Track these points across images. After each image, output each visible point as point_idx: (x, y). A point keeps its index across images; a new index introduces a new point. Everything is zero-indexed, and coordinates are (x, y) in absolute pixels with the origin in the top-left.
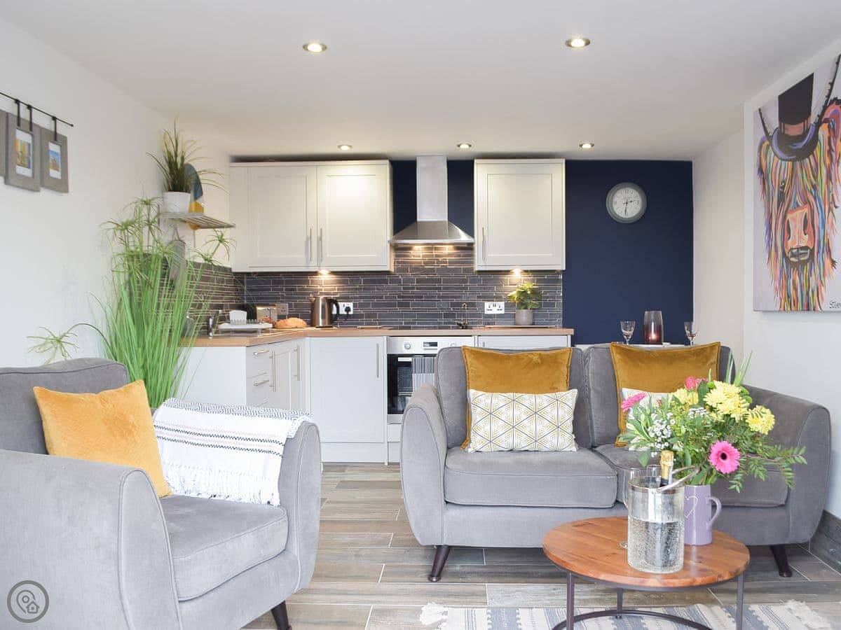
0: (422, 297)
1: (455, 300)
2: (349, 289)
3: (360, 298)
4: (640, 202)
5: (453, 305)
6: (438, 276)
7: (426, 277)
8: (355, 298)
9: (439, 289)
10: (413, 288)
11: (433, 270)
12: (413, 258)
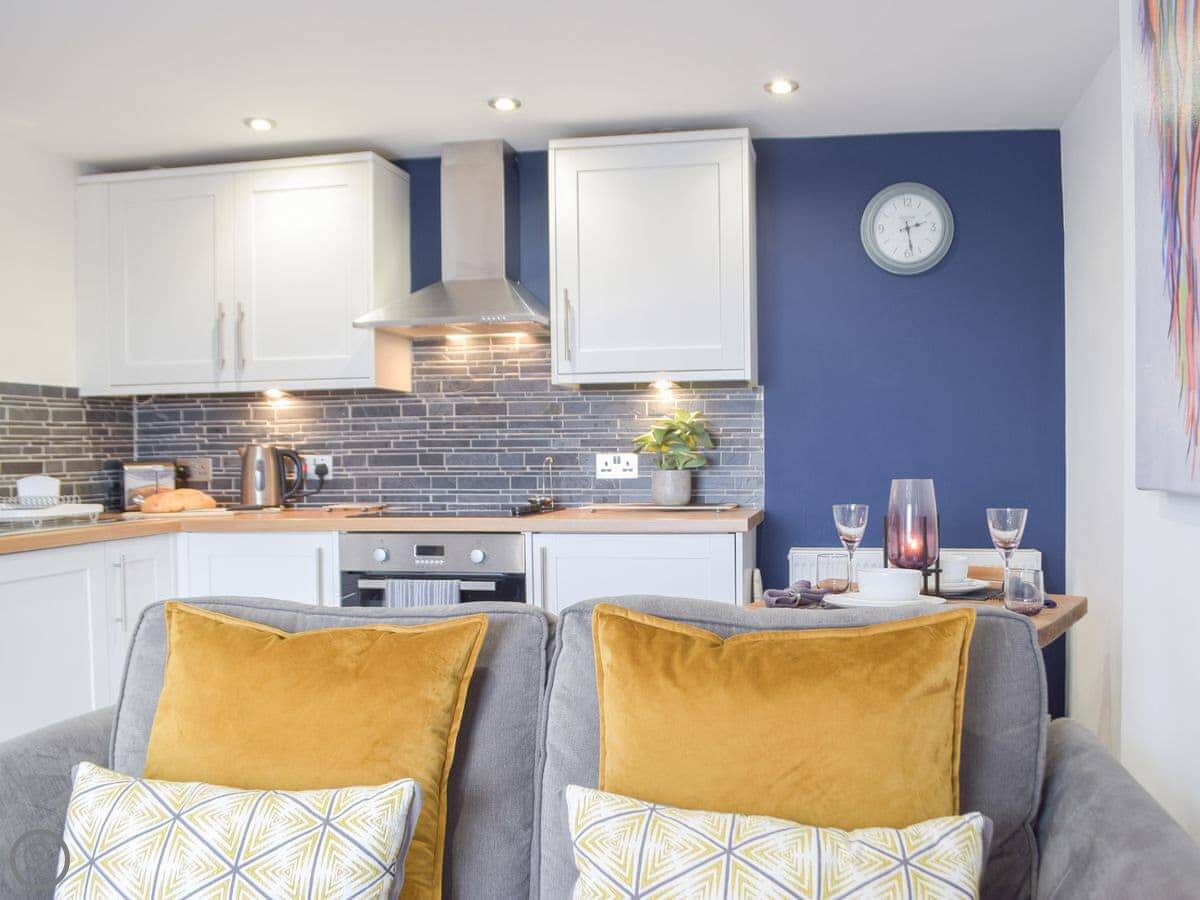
0: (466, 444)
1: (534, 450)
2: (324, 428)
3: (347, 446)
4: (939, 226)
5: (531, 459)
6: (499, 399)
7: (475, 401)
8: (337, 446)
9: (502, 425)
10: (449, 425)
11: (488, 386)
12: (449, 361)
